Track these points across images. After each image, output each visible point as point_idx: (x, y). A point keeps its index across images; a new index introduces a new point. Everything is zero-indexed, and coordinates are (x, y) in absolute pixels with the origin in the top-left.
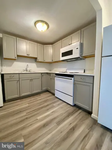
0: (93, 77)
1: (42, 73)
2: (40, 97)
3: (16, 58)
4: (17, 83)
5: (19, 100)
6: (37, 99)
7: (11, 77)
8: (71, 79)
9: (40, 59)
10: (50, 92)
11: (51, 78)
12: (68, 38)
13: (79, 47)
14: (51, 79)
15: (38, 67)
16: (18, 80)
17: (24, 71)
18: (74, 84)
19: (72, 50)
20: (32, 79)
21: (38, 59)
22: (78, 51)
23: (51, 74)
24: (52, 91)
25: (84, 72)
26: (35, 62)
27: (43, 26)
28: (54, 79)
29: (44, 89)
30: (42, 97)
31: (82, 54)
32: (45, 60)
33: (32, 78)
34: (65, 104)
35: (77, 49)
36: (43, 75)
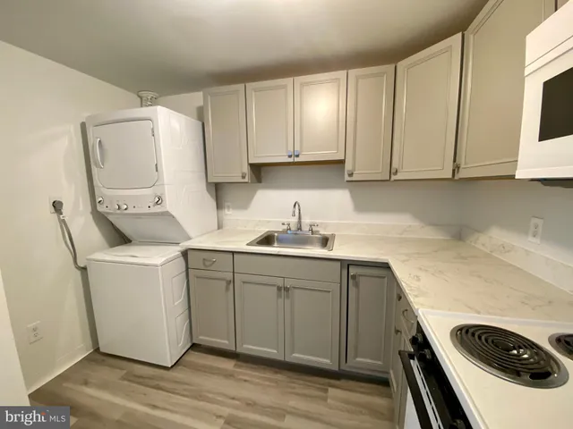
3: (247, 180)
7: (207, 263)
20: (289, 289)
21: (347, 167)
36: (354, 277)
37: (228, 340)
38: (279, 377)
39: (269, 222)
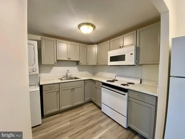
0: (157, 97)
1: (85, 80)
2: (83, 112)
3: (56, 64)
4: (57, 94)
5: (58, 115)
6: (79, 114)
7: (50, 88)
8: (125, 95)
9: (82, 62)
10: (95, 104)
11: (97, 86)
12: (119, 39)
13: (133, 53)
14: (96, 88)
15: (79, 71)
16: (58, 92)
17: (63, 77)
18: (129, 101)
19: (125, 55)
20: (74, 89)
21: (80, 62)
22: (133, 57)
23: (97, 83)
24: (98, 104)
25: (141, 83)
26: (77, 65)
27: (88, 28)
28: (101, 89)
29: (87, 99)
30: (86, 112)
31: (138, 62)
32: (88, 63)
33: (74, 87)
34: (115, 124)
35: (131, 54)
36: (86, 83)
37: (57, 108)
38: (72, 111)
39: (57, 76)
